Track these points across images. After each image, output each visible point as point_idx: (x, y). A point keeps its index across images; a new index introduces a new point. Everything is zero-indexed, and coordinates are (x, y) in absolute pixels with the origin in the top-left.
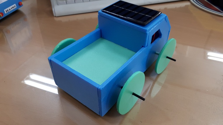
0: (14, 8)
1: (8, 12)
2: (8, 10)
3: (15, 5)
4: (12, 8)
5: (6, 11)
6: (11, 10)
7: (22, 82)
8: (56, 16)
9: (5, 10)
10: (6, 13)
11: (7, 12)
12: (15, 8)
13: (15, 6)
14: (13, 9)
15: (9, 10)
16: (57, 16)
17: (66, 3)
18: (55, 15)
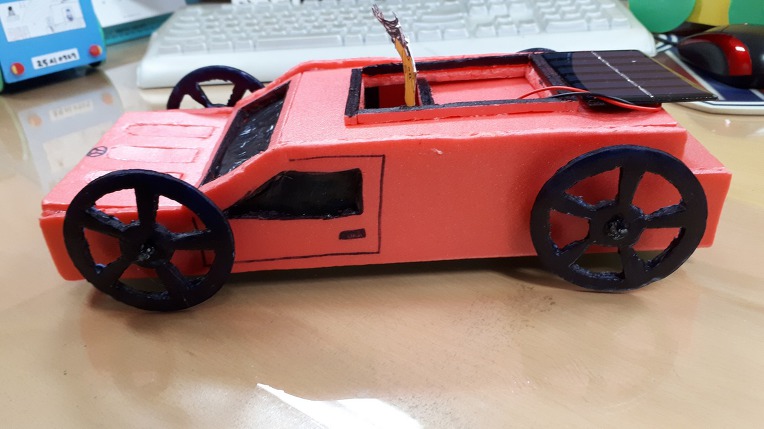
0: (69, 60)
1: (44, 66)
2: (48, 61)
3: (75, 51)
4: (60, 59)
5: (39, 62)
6: (59, 62)
9: (35, 60)
10: (36, 66)
11: (40, 65)
12: (73, 59)
13: (73, 54)
14: (64, 61)
15: (51, 61)
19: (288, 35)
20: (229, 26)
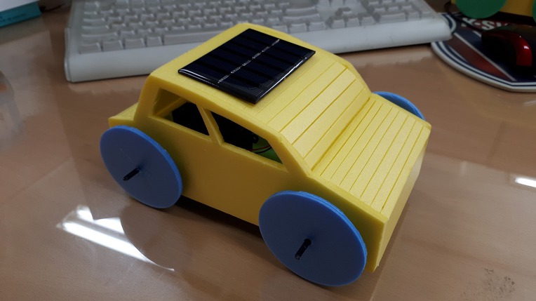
7: (58, 226)
8: (71, 82)
16: (73, 81)
17: (100, 49)
18: (68, 79)
19: (187, 30)
20: (132, 20)
